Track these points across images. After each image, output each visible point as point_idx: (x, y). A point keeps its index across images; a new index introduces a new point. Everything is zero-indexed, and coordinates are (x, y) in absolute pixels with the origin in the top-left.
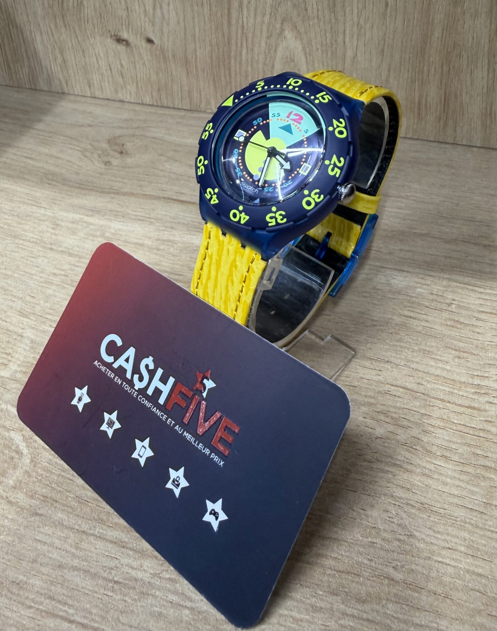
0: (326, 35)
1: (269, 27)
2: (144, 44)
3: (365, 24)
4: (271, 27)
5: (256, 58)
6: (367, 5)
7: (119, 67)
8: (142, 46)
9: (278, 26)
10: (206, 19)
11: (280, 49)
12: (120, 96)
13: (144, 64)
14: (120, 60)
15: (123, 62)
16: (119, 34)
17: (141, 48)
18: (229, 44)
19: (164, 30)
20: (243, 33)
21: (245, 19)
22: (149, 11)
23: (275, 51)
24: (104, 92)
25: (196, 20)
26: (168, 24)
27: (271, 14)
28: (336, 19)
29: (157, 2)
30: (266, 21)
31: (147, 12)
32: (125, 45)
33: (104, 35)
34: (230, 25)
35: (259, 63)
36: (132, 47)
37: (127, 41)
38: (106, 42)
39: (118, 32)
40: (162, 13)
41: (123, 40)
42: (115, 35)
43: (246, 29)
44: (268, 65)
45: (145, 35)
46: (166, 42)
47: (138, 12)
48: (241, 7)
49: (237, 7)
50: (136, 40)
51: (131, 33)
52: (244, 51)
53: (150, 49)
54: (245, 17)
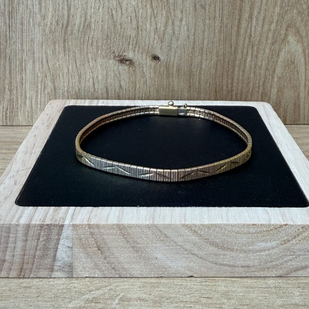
1: (275, 33)
2: (149, 61)
4: (276, 33)
5: (260, 64)
8: (146, 64)
9: (283, 32)
11: (282, 53)
14: (120, 81)
15: (122, 83)
16: (124, 54)
17: (144, 66)
18: (235, 53)
19: (172, 46)
20: (250, 42)
21: (253, 29)
23: (278, 56)
25: (206, 33)
26: (177, 40)
27: (277, 23)
29: (170, 20)
30: (272, 29)
31: (158, 30)
32: (129, 65)
33: (107, 56)
34: (238, 35)
35: (262, 69)
36: (135, 67)
37: (131, 61)
38: (108, 64)
39: (123, 53)
40: (173, 29)
41: (127, 60)
42: (119, 56)
43: (254, 37)
44: (270, 70)
45: (151, 52)
46: (173, 58)
47: (148, 30)
48: (251, 17)
49: (247, 18)
50: (141, 58)
51: (136, 52)
52: (249, 59)
53: (154, 66)
54: (253, 26)
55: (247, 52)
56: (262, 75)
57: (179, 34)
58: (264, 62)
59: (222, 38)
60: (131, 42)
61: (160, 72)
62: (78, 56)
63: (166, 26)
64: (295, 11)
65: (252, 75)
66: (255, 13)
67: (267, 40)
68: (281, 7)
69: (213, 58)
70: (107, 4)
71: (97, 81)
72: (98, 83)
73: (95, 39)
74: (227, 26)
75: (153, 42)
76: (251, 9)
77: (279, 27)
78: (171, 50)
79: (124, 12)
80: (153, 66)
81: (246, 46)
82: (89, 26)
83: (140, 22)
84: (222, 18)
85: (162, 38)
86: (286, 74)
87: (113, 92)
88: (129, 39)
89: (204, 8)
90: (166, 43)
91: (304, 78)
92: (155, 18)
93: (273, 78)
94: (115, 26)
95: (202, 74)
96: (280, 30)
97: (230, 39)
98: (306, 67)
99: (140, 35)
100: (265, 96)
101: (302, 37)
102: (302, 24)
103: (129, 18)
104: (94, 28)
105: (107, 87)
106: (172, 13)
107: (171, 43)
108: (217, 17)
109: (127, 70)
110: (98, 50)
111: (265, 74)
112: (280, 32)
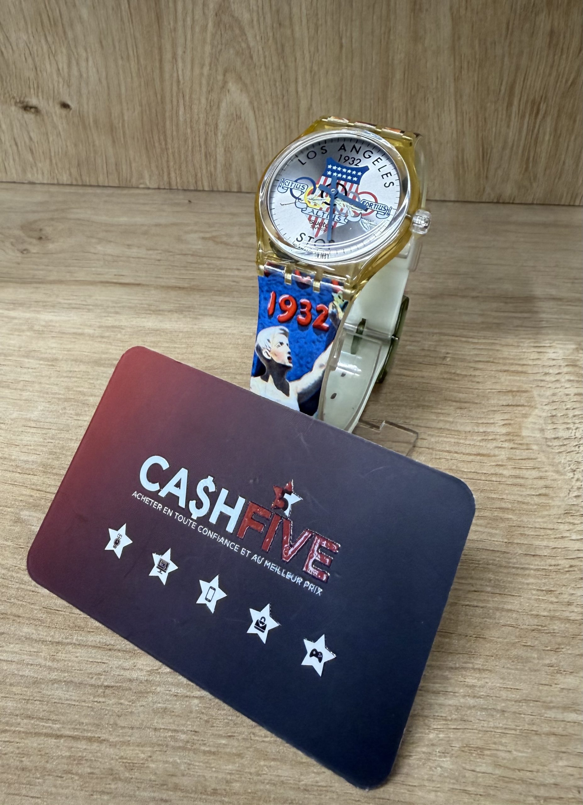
0: (275, 85)
1: (210, 80)
2: (58, 109)
3: (319, 69)
4: (212, 80)
5: (196, 117)
6: (320, 48)
7: (27, 140)
8: (55, 113)
9: (220, 77)
10: (134, 75)
11: (224, 105)
12: (29, 177)
13: (59, 134)
14: (28, 133)
15: (32, 134)
16: (26, 100)
17: (54, 115)
18: (162, 103)
19: (83, 92)
20: (178, 88)
21: (180, 72)
22: (63, 69)
23: (218, 107)
24: (9, 173)
25: (122, 77)
26: (87, 84)
27: (210, 65)
28: (286, 66)
29: (73, 59)
30: (206, 74)
31: (61, 72)
32: (34, 113)
33: (7, 102)
34: (162, 80)
35: (200, 123)
36: (42, 115)
37: (36, 108)
38: (9, 111)
39: (24, 98)
40: (80, 71)
41: (31, 107)
42: (21, 102)
43: (183, 84)
44: (211, 125)
45: (58, 98)
46: (85, 106)
47: (49, 72)
49: (171, 59)
50: (47, 106)
51: (41, 98)
52: (182, 111)
53: (66, 116)
54: (180, 69)
56: (202, 132)
57: (88, 77)
58: (201, 116)
59: (143, 84)
60: (32, 86)
61: (73, 122)
63: (70, 67)
64: (232, 51)
65: (189, 131)
66: (180, 52)
67: (201, 87)
68: (213, 46)
69: (136, 108)
74: (146, 69)
75: (58, 86)
76: (173, 47)
77: (214, 71)
78: (82, 97)
79: (15, 48)
80: (64, 115)
81: (175, 94)
83: (37, 61)
84: (137, 58)
85: (68, 82)
86: (233, 131)
87: (24, 144)
88: (28, 81)
90: (74, 88)
91: (256, 137)
92: (54, 57)
93: (216, 135)
95: (126, 127)
96: (216, 75)
97: (153, 85)
98: (257, 123)
99: (40, 77)
100: (210, 156)
101: (245, 85)
102: (244, 68)
103: (23, 56)
105: (14, 139)
106: (74, 50)
107: (80, 88)
108: (131, 57)
109: (33, 119)
111: (206, 131)
112: (217, 78)
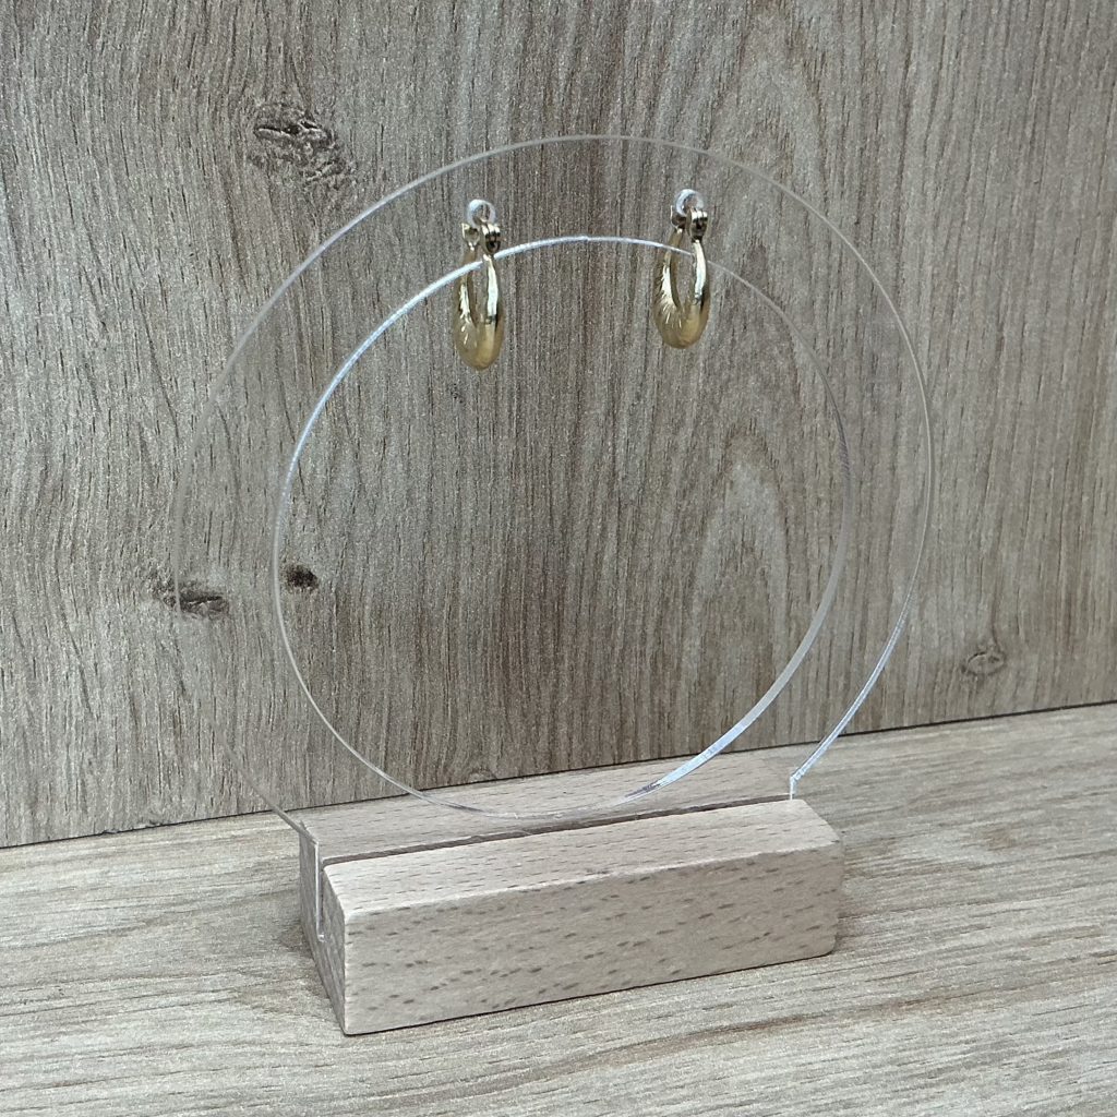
1: (691, 460)
3: (945, 406)
4: (695, 459)
6: (952, 354)
7: (170, 701)
8: (270, 603)
9: (715, 454)
10: (503, 470)
11: (715, 523)
14: (178, 672)
16: (192, 577)
17: (264, 612)
18: (564, 536)
20: (611, 494)
21: (621, 450)
22: (313, 477)
23: (703, 529)
26: (373, 511)
29: (346, 445)
30: (682, 447)
31: (307, 483)
32: (209, 613)
33: (129, 591)
34: (573, 476)
35: (651, 578)
36: (231, 617)
37: (215, 598)
38: (133, 617)
39: (187, 574)
40: (359, 476)
41: (202, 599)
43: (623, 479)
44: (677, 580)
45: (285, 561)
46: (359, 573)
47: (271, 490)
48: (612, 414)
49: (602, 418)
50: (251, 587)
51: (235, 565)
52: (611, 548)
54: (621, 442)
55: (604, 529)
57: (379, 490)
58: (657, 557)
60: (215, 536)
61: (316, 624)
62: (23, 600)
63: (333, 465)
66: (627, 397)
68: (709, 371)
69: (494, 560)
70: (122, 408)
71: (96, 682)
72: (102, 687)
73: (83, 535)
74: (535, 450)
75: (291, 524)
76: (612, 386)
77: (703, 437)
78: (353, 547)
79: (185, 430)
80: (293, 607)
81: (600, 508)
82: (61, 489)
83: (243, 463)
84: (518, 423)
85: (322, 510)
86: (729, 588)
87: (157, 709)
88: (207, 525)
89: (460, 395)
90: (334, 525)
91: (783, 595)
93: (687, 603)
94: (154, 482)
95: (460, 616)
96: (707, 449)
97: (548, 492)
98: (788, 558)
99: (245, 508)
100: (664, 666)
101: (773, 463)
102: (775, 423)
103: (205, 452)
104: (77, 497)
105: (132, 698)
106: (353, 420)
107: (351, 523)
108: (503, 424)
109: (203, 632)
110: (95, 574)
111: (663, 596)
112: (707, 455)
